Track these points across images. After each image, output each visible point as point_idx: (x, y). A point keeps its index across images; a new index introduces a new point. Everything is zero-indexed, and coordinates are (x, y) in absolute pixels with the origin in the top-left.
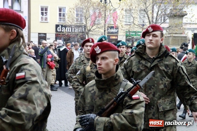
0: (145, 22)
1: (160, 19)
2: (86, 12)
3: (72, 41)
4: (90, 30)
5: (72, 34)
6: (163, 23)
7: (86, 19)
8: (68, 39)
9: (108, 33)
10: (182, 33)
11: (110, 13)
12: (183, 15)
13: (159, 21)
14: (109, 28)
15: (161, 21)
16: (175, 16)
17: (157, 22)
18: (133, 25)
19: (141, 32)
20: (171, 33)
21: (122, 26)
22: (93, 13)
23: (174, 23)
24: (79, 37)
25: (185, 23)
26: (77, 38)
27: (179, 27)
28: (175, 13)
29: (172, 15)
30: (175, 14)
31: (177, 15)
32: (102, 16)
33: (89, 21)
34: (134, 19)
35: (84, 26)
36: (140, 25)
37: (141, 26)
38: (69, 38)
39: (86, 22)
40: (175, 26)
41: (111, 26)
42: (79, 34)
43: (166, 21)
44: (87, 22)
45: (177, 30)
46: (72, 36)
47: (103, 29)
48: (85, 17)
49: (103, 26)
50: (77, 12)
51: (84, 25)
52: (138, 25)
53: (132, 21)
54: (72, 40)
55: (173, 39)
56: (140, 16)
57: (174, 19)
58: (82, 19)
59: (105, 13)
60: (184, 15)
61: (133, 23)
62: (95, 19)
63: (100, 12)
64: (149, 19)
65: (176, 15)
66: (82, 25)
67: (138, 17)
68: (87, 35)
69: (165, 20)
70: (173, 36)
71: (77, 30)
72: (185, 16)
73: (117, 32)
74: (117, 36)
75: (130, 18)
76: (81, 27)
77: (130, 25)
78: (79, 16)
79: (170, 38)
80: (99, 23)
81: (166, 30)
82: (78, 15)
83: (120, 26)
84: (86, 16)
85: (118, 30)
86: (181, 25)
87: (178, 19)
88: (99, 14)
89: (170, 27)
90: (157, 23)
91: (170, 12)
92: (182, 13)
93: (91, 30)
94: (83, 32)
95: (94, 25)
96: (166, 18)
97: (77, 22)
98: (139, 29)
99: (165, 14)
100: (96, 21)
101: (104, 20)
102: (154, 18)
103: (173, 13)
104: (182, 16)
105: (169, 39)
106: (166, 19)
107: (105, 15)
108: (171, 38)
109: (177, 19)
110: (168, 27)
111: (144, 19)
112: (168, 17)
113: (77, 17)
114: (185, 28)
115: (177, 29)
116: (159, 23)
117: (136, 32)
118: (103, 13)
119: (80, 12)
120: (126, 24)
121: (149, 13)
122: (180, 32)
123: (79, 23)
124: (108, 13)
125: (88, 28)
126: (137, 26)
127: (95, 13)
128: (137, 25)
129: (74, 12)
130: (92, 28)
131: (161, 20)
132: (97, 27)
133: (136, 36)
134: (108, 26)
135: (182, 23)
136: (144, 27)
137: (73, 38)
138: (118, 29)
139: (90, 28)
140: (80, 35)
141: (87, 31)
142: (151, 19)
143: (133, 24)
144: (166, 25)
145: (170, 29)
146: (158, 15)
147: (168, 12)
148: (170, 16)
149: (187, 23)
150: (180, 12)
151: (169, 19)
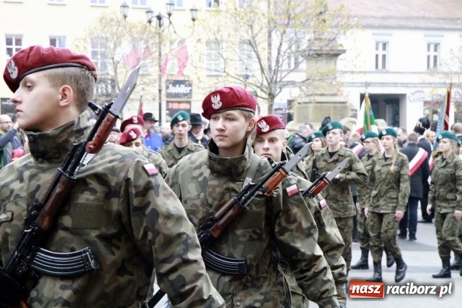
0: (250, 69)
1: (286, 61)
2: (115, 47)
6: (293, 70)
7: (115, 64)
9: (169, 95)
10: (336, 95)
11: (171, 50)
12: (336, 52)
13: (285, 67)
14: (170, 83)
15: (289, 67)
16: (319, 55)
17: (280, 69)
18: (225, 77)
20: (311, 95)
21: (198, 79)
22: (130, 49)
23: (318, 72)
25: (341, 71)
27: (329, 81)
28: (319, 48)
29: (311, 53)
30: (319, 50)
31: (324, 52)
32: (153, 55)
33: (122, 69)
34: (226, 63)
35: (109, 79)
36: (240, 76)
37: (241, 78)
39: (115, 72)
40: (318, 78)
41: (174, 79)
42: (99, 98)
43: (300, 66)
44: (118, 71)
45: (323, 88)
47: (155, 87)
48: (113, 59)
49: (155, 80)
50: (93, 47)
51: (110, 77)
52: (237, 77)
53: (223, 67)
55: (315, 108)
56: (239, 57)
57: (317, 62)
58: (105, 63)
59: (160, 48)
60: (340, 52)
61: (225, 72)
62: (136, 63)
63: (147, 47)
64: (260, 61)
65: (319, 52)
66: (105, 79)
67: (238, 59)
69: (297, 64)
70: (317, 101)
72: (340, 54)
73: (189, 95)
74: (189, 102)
75: (216, 60)
76: (104, 82)
77: (216, 76)
78: (99, 57)
79: (309, 105)
80: (145, 73)
81: (300, 88)
82: (97, 55)
83: (193, 78)
84: (116, 57)
85: (190, 88)
86: (332, 75)
87: (327, 63)
88: (144, 52)
89: (309, 81)
90: (278, 70)
91: (307, 47)
92: (333, 48)
94: (108, 95)
96: (300, 59)
99: (298, 51)
101: (158, 67)
102: (272, 59)
103: (315, 49)
104: (334, 55)
105: (307, 107)
106: (299, 62)
107: (160, 55)
108: (312, 105)
109: (324, 61)
110: (304, 82)
111: (250, 62)
112: (302, 56)
114: (342, 83)
115: (324, 84)
116: (284, 71)
118: (154, 49)
119: (101, 47)
120: (209, 74)
121: (260, 49)
122: (332, 92)
123: (99, 74)
124: (165, 50)
125: (120, 86)
126: (235, 80)
127: (135, 49)
128: (234, 76)
129: (85, 48)
131: (289, 64)
132: (142, 83)
134: (168, 80)
135: (335, 71)
136: (248, 81)
138: (190, 85)
140: (103, 102)
141: (118, 92)
142: (265, 63)
143: (225, 74)
144: (299, 77)
145: (308, 85)
146: (282, 53)
147: (304, 45)
148: (308, 55)
149: (346, 72)
150: (330, 45)
151: (305, 61)
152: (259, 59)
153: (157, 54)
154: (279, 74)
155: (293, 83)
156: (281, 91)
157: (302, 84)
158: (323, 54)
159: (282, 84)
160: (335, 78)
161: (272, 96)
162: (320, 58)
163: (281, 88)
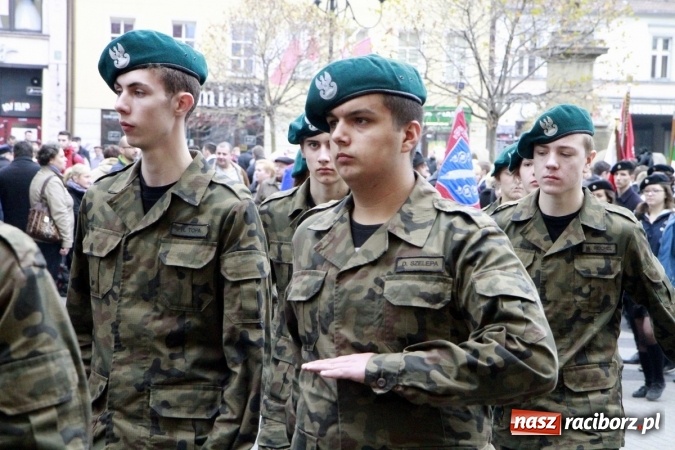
0: (465, 74)
1: (517, 65)
2: (267, 39)
3: (218, 137)
4: (278, 102)
5: (217, 112)
6: (527, 78)
7: (266, 63)
8: (202, 130)
11: (348, 45)
12: (593, 52)
13: (515, 72)
15: (521, 72)
16: (568, 56)
17: (508, 75)
19: (451, 109)
22: (288, 43)
23: (565, 80)
24: (240, 124)
25: (601, 80)
26: (234, 128)
27: (581, 94)
28: (568, 46)
29: (557, 52)
30: (568, 48)
31: (576, 51)
32: (322, 52)
34: (428, 66)
35: (257, 86)
36: (450, 84)
37: (452, 89)
38: (208, 128)
39: (266, 74)
40: (566, 90)
42: (241, 112)
43: (536, 73)
44: (270, 74)
46: (216, 119)
48: (263, 56)
50: (234, 39)
51: (257, 83)
52: (444, 86)
54: (216, 133)
56: (448, 56)
57: (564, 65)
58: (251, 61)
59: (331, 42)
60: (599, 52)
61: (426, 78)
62: (295, 63)
63: (313, 40)
64: (479, 64)
65: (569, 51)
66: (251, 84)
67: (444, 58)
68: (267, 119)
69: (532, 70)
71: (235, 100)
72: (599, 55)
75: (415, 60)
76: (249, 90)
78: (242, 52)
80: (309, 77)
81: (538, 103)
82: (239, 49)
84: (267, 54)
86: (587, 85)
87: (578, 67)
88: (309, 47)
89: (552, 94)
90: (505, 77)
91: (550, 43)
92: (590, 46)
93: (282, 100)
94: (254, 109)
95: (292, 82)
96: (539, 61)
97: (233, 74)
98: (444, 97)
99: (535, 50)
100: (301, 69)
102: (496, 61)
103: (562, 46)
104: (591, 56)
106: (536, 66)
107: (331, 51)
109: (575, 65)
110: (544, 94)
111: (462, 65)
112: (543, 57)
113: (234, 54)
114: (600, 98)
115: (574, 99)
116: (514, 78)
117: (436, 109)
118: (323, 43)
119: (247, 39)
121: (479, 45)
123: (243, 78)
124: (339, 44)
125: (273, 95)
126: (440, 90)
127: (295, 42)
128: (440, 84)
129: (223, 39)
130: (287, 94)
131: (521, 68)
132: (304, 92)
133: (436, 121)
135: (590, 79)
136: (464, 92)
137: (221, 126)
139: (280, 93)
140: (246, 118)
141: (268, 104)
142: (485, 65)
143: (426, 81)
144: (536, 87)
145: (551, 99)
146: (512, 52)
147: (544, 41)
148: (552, 55)
149: (608, 81)
150: (585, 41)
151: (546, 64)
152: (477, 59)
153: (327, 50)
154: (507, 83)
155: (527, 97)
156: (508, 108)
157: (540, 99)
158: (574, 54)
159: (510, 97)
160: (591, 90)
161: (494, 115)
162: (569, 60)
163: (509, 104)
